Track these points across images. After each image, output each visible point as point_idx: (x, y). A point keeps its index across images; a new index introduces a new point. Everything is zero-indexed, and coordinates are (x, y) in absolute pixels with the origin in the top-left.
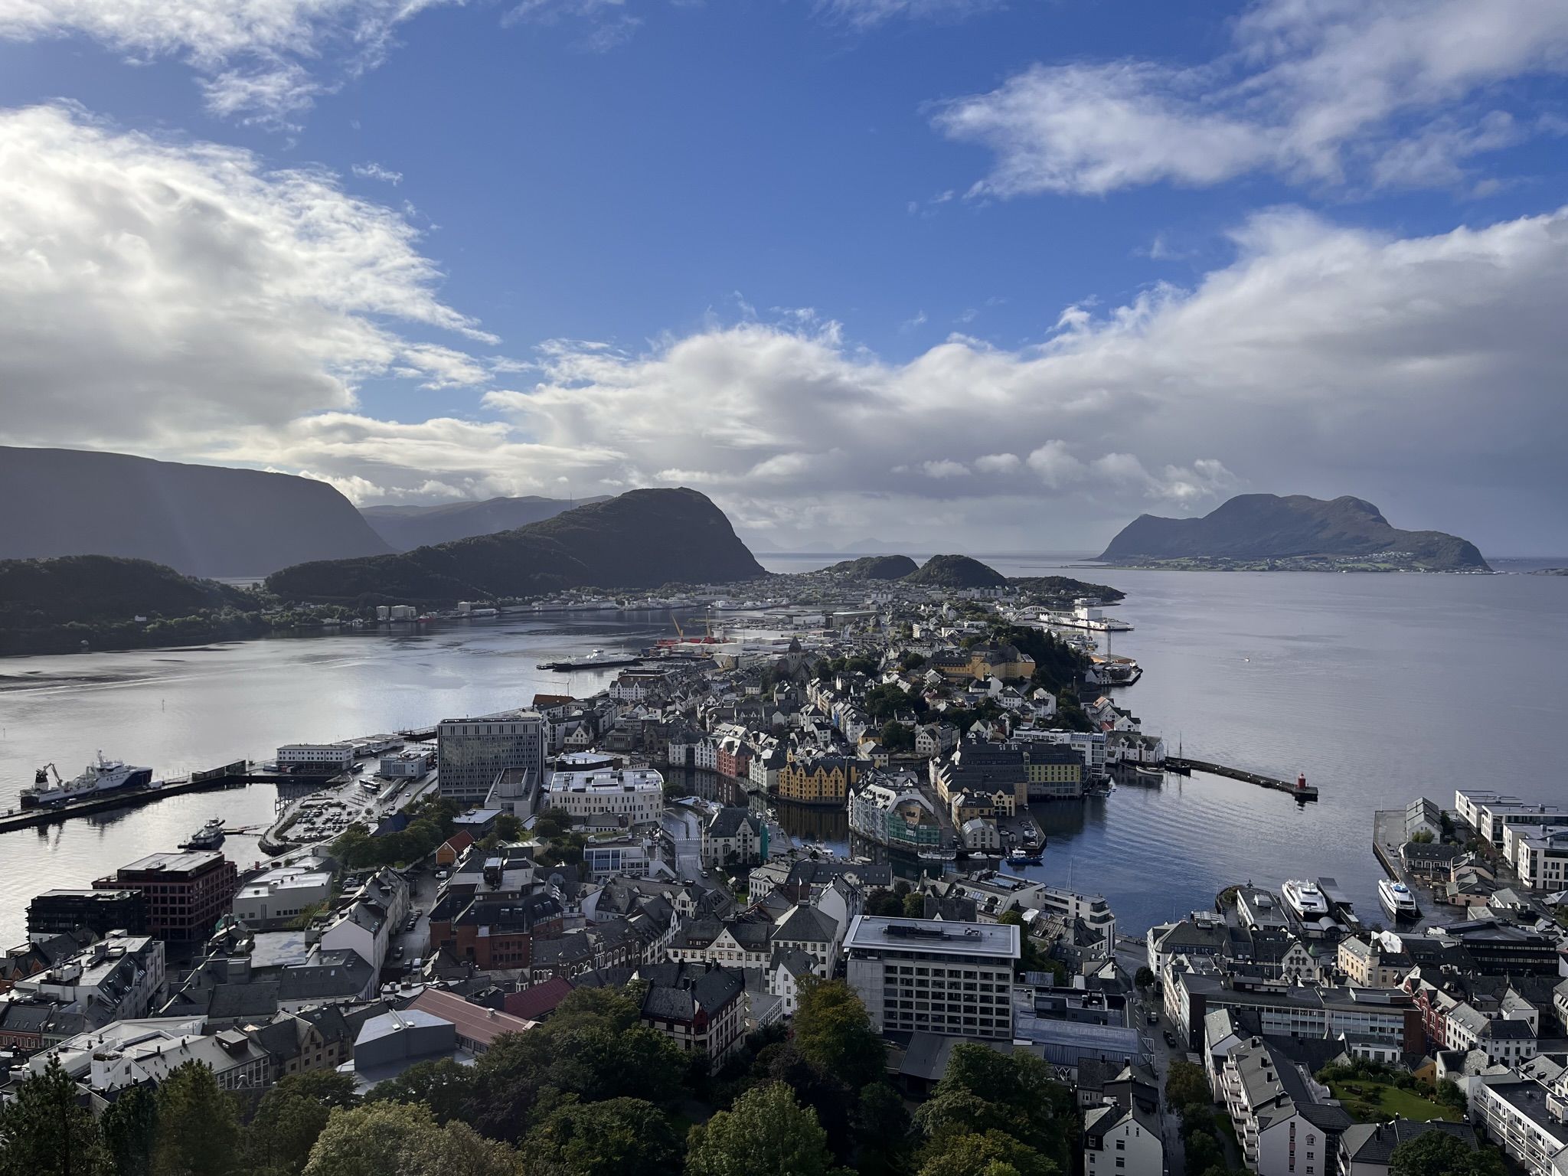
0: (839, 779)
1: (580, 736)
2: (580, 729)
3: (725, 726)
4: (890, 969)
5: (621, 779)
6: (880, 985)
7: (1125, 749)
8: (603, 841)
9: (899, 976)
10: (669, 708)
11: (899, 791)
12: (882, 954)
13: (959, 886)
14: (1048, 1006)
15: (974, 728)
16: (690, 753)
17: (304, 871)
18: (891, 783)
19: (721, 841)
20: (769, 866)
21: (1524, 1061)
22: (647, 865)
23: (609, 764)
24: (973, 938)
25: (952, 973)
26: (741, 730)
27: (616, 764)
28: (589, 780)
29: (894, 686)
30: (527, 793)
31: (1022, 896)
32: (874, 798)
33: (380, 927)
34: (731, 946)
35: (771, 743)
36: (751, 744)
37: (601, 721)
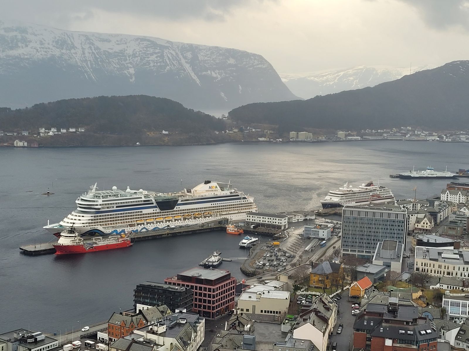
1: (426, 224)
2: (426, 219)
5: (461, 255)
8: (455, 295)
17: (273, 289)
23: (451, 244)
27: (456, 245)
28: (440, 253)
30: (399, 257)
37: (439, 215)
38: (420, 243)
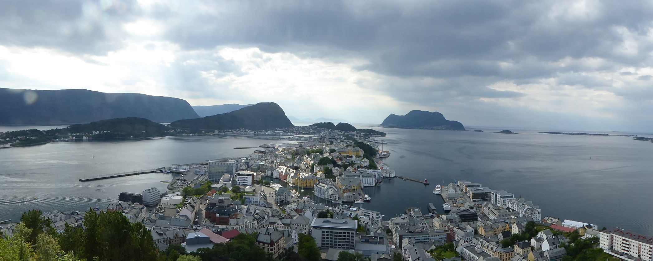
0: (312, 182)
1: (244, 167)
2: (244, 165)
3: (281, 166)
4: (323, 232)
6: (321, 236)
7: (386, 174)
8: (248, 195)
9: (326, 233)
10: (267, 161)
11: (327, 185)
12: (321, 228)
13: (342, 210)
14: (364, 240)
15: (349, 168)
16: (272, 174)
17: (176, 195)
18: (326, 183)
19: (279, 197)
20: (292, 204)
21: (471, 241)
22: (259, 202)
23: (251, 175)
24: (345, 223)
25: (339, 233)
26: (285, 168)
29: (327, 157)
30: (230, 180)
31: (359, 213)
32: (321, 187)
33: (193, 211)
34: (280, 224)
35: (293, 172)
36: (288, 172)
37: (249, 163)
38: (239, 175)
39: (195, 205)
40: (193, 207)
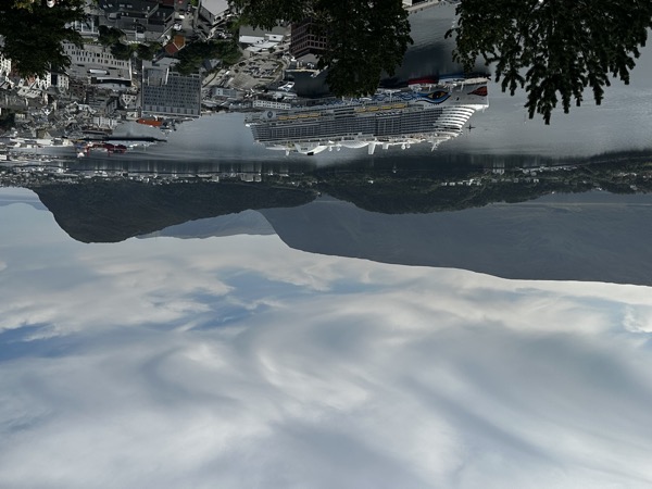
3: (33, 96)
5: (88, 72)
10: (74, 110)
23: (99, 82)
26: (20, 93)
27: (94, 81)
28: (108, 74)
39: (200, 23)
40: (201, 17)
